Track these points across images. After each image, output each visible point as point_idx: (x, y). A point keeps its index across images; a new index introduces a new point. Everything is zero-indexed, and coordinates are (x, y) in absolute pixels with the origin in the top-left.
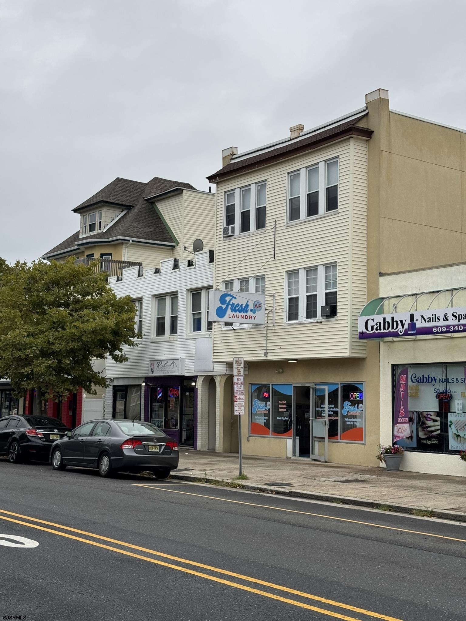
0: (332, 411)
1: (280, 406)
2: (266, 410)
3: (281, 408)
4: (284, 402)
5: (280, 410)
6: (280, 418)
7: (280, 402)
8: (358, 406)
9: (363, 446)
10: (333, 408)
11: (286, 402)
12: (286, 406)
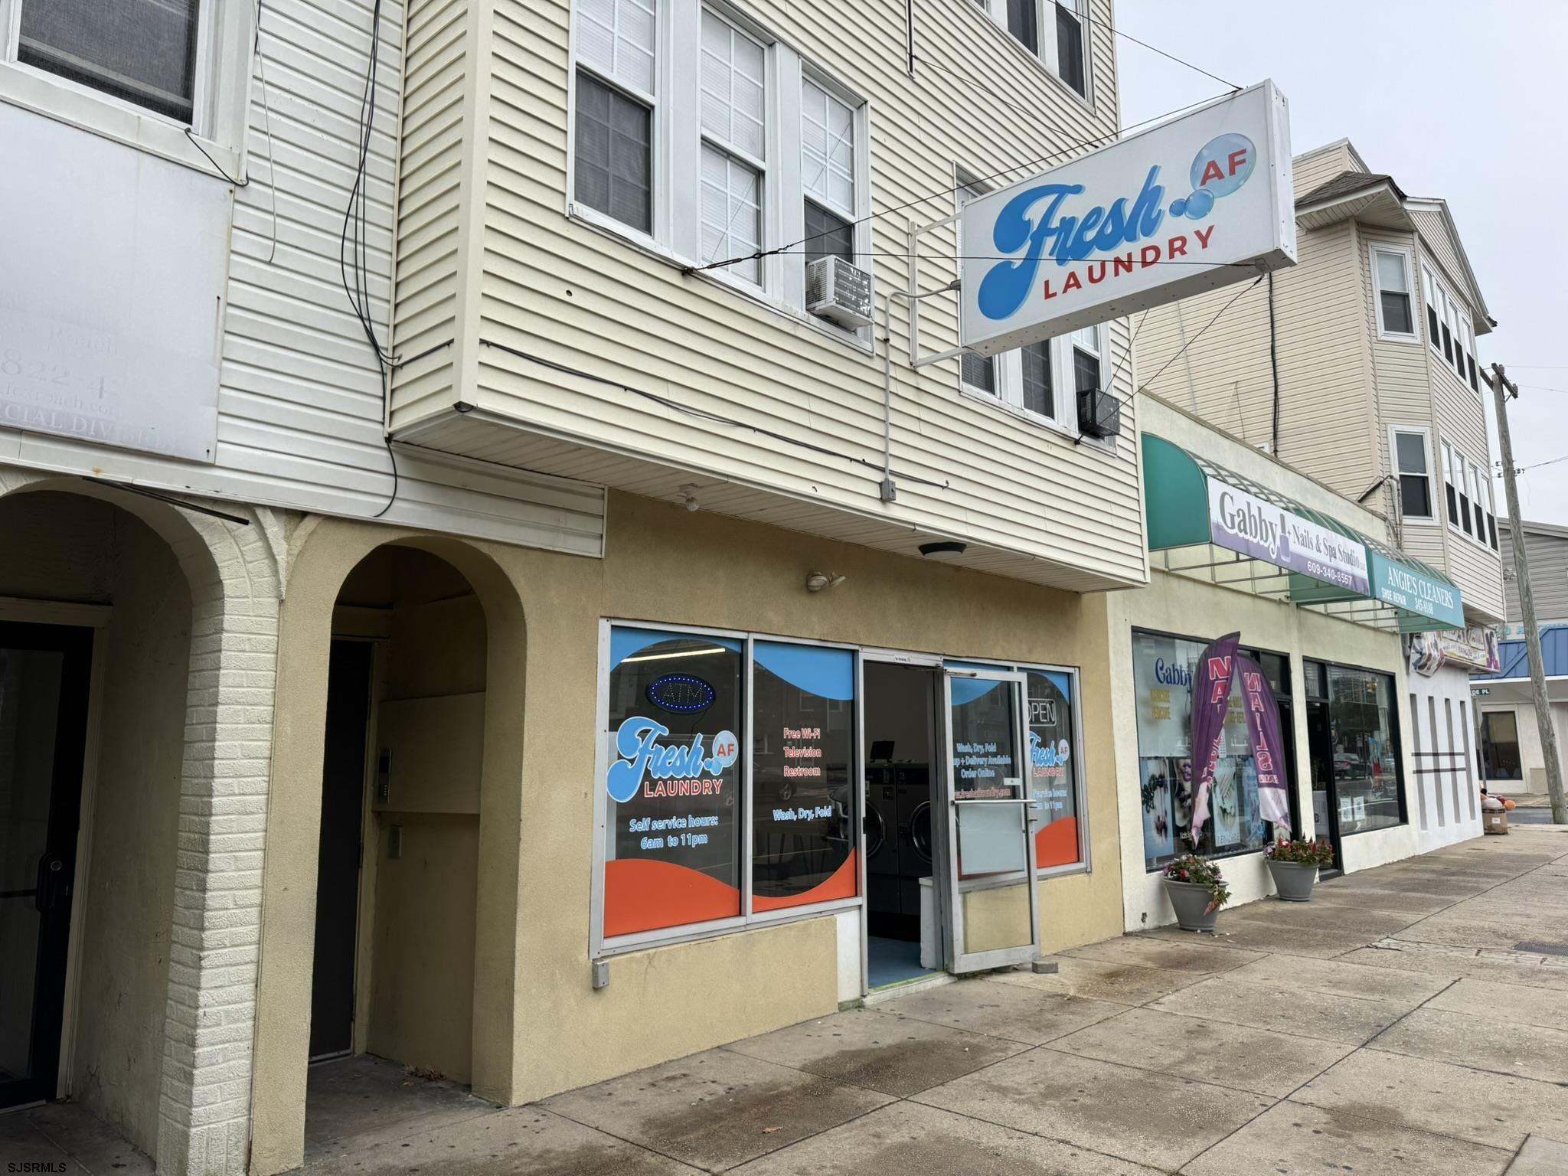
0: (990, 767)
1: (791, 753)
2: (705, 775)
3: (793, 763)
4: (807, 733)
5: (790, 772)
6: (789, 815)
7: (788, 733)
8: (1056, 746)
9: (1083, 877)
10: (994, 755)
11: (818, 731)
12: (817, 753)
